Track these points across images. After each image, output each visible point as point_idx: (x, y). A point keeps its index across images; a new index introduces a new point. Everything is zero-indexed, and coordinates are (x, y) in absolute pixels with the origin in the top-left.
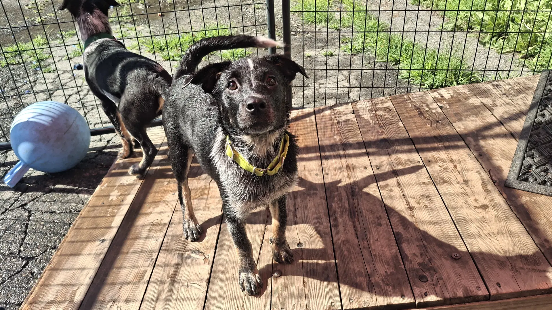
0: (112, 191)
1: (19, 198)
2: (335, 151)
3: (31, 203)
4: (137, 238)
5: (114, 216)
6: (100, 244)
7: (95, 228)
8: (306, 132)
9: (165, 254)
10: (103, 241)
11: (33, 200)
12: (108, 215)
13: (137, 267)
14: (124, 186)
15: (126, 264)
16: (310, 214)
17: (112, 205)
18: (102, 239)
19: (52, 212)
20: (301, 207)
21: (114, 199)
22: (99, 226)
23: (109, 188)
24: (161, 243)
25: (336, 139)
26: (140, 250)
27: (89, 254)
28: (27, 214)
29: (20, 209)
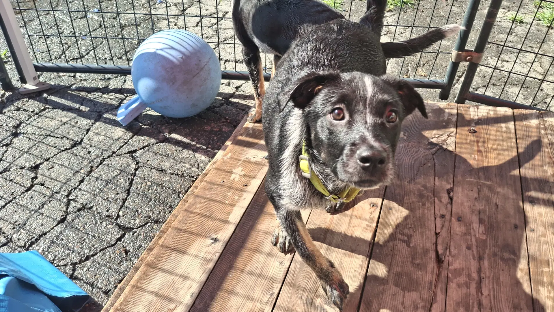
0: (235, 167)
1: (129, 141)
2: (545, 193)
3: (141, 151)
4: (256, 251)
5: (233, 205)
6: (210, 245)
7: (209, 217)
8: (500, 147)
9: (290, 291)
10: (215, 240)
11: (144, 148)
12: (227, 202)
13: (252, 299)
14: (250, 162)
15: (239, 289)
16: (502, 296)
17: (233, 188)
18: (215, 236)
19: (162, 171)
20: (489, 278)
21: (236, 180)
22: (213, 215)
23: (232, 161)
24: (286, 270)
25: (547, 172)
26: (258, 272)
27: (196, 256)
28: (134, 166)
29: (127, 155)
